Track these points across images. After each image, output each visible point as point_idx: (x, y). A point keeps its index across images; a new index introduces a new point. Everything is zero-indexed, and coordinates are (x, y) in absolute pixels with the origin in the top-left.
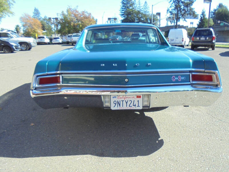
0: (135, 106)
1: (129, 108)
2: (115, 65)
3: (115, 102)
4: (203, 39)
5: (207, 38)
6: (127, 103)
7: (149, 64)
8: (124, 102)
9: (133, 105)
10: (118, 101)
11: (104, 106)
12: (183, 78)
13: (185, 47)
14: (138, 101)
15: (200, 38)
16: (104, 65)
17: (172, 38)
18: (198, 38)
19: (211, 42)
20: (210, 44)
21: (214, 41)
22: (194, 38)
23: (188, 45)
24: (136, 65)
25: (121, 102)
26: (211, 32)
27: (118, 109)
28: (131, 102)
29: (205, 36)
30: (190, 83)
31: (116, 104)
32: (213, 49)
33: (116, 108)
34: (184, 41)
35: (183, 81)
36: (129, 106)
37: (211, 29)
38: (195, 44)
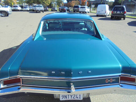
0: (78, 98)
1: (73, 99)
2: (63, 73)
3: (63, 96)
4: (118, 12)
5: (121, 12)
6: (71, 96)
7: (89, 72)
8: (70, 96)
9: (76, 98)
10: (65, 96)
11: (55, 98)
12: (114, 80)
13: (107, 16)
14: (80, 95)
15: (117, 12)
16: (54, 72)
17: (99, 11)
18: (116, 12)
19: (124, 15)
20: (122, 16)
21: (125, 14)
22: (113, 12)
23: (108, 15)
24: (80, 73)
25: (68, 96)
26: (124, 8)
27: (65, 100)
28: (74, 96)
29: (120, 11)
30: (118, 83)
31: (63, 97)
32: (124, 19)
33: (64, 99)
34: (107, 13)
35: (113, 82)
36: (73, 98)
37: (124, 7)
38: (113, 15)
